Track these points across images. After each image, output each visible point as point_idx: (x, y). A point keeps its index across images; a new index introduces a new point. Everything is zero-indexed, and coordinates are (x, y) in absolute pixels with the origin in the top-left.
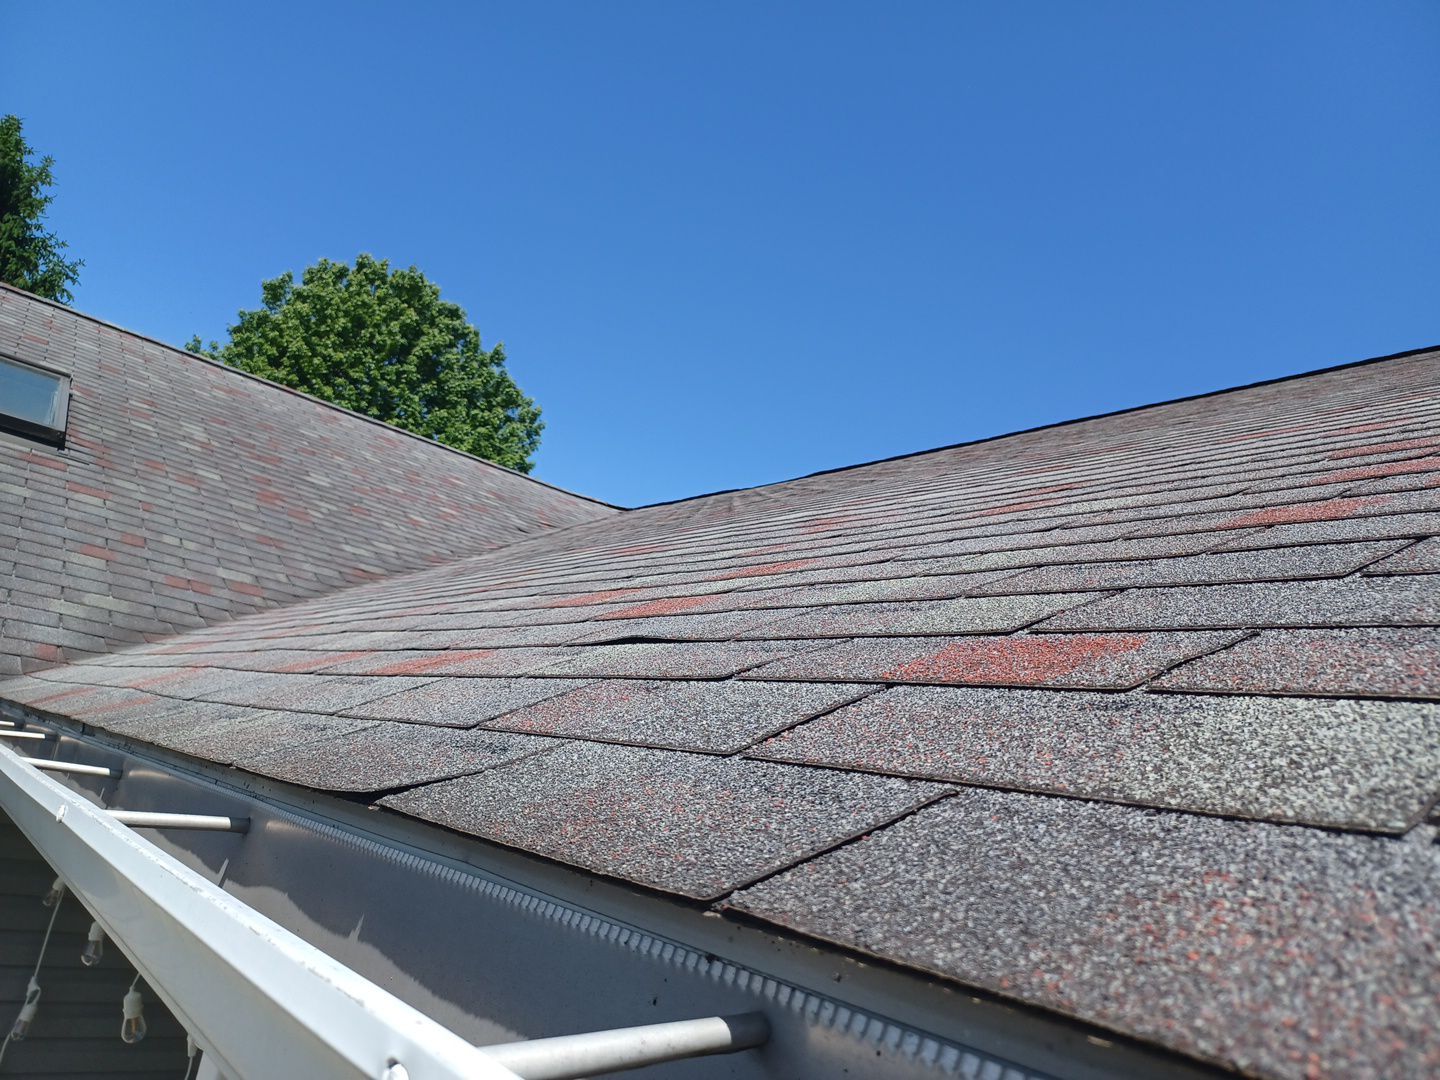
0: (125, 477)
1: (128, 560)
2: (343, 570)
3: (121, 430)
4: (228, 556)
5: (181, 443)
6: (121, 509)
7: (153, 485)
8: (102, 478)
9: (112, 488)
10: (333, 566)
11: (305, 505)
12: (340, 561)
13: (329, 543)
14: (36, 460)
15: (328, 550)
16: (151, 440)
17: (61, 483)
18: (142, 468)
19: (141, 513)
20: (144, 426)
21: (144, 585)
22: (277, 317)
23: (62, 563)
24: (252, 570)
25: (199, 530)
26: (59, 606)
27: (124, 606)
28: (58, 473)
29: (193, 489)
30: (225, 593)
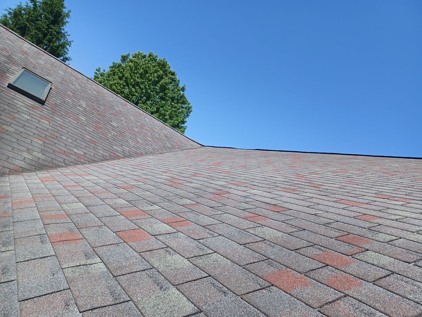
0: (58, 116)
1: (50, 142)
2: (111, 154)
3: (62, 101)
4: (79, 145)
5: (78, 107)
6: (54, 126)
7: (65, 120)
8: (51, 115)
9: (53, 119)
10: (109, 152)
11: (107, 132)
12: (111, 151)
13: (110, 145)
14: (35, 107)
15: (109, 147)
16: (70, 105)
17: (39, 116)
18: (64, 114)
19: (59, 128)
20: (69, 100)
21: (51, 151)
22: (124, 65)
23: (31, 141)
24: (85, 151)
25: (73, 136)
26: (26, 155)
27: (43, 157)
28: (40, 113)
29: (76, 122)
30: (74, 157)
